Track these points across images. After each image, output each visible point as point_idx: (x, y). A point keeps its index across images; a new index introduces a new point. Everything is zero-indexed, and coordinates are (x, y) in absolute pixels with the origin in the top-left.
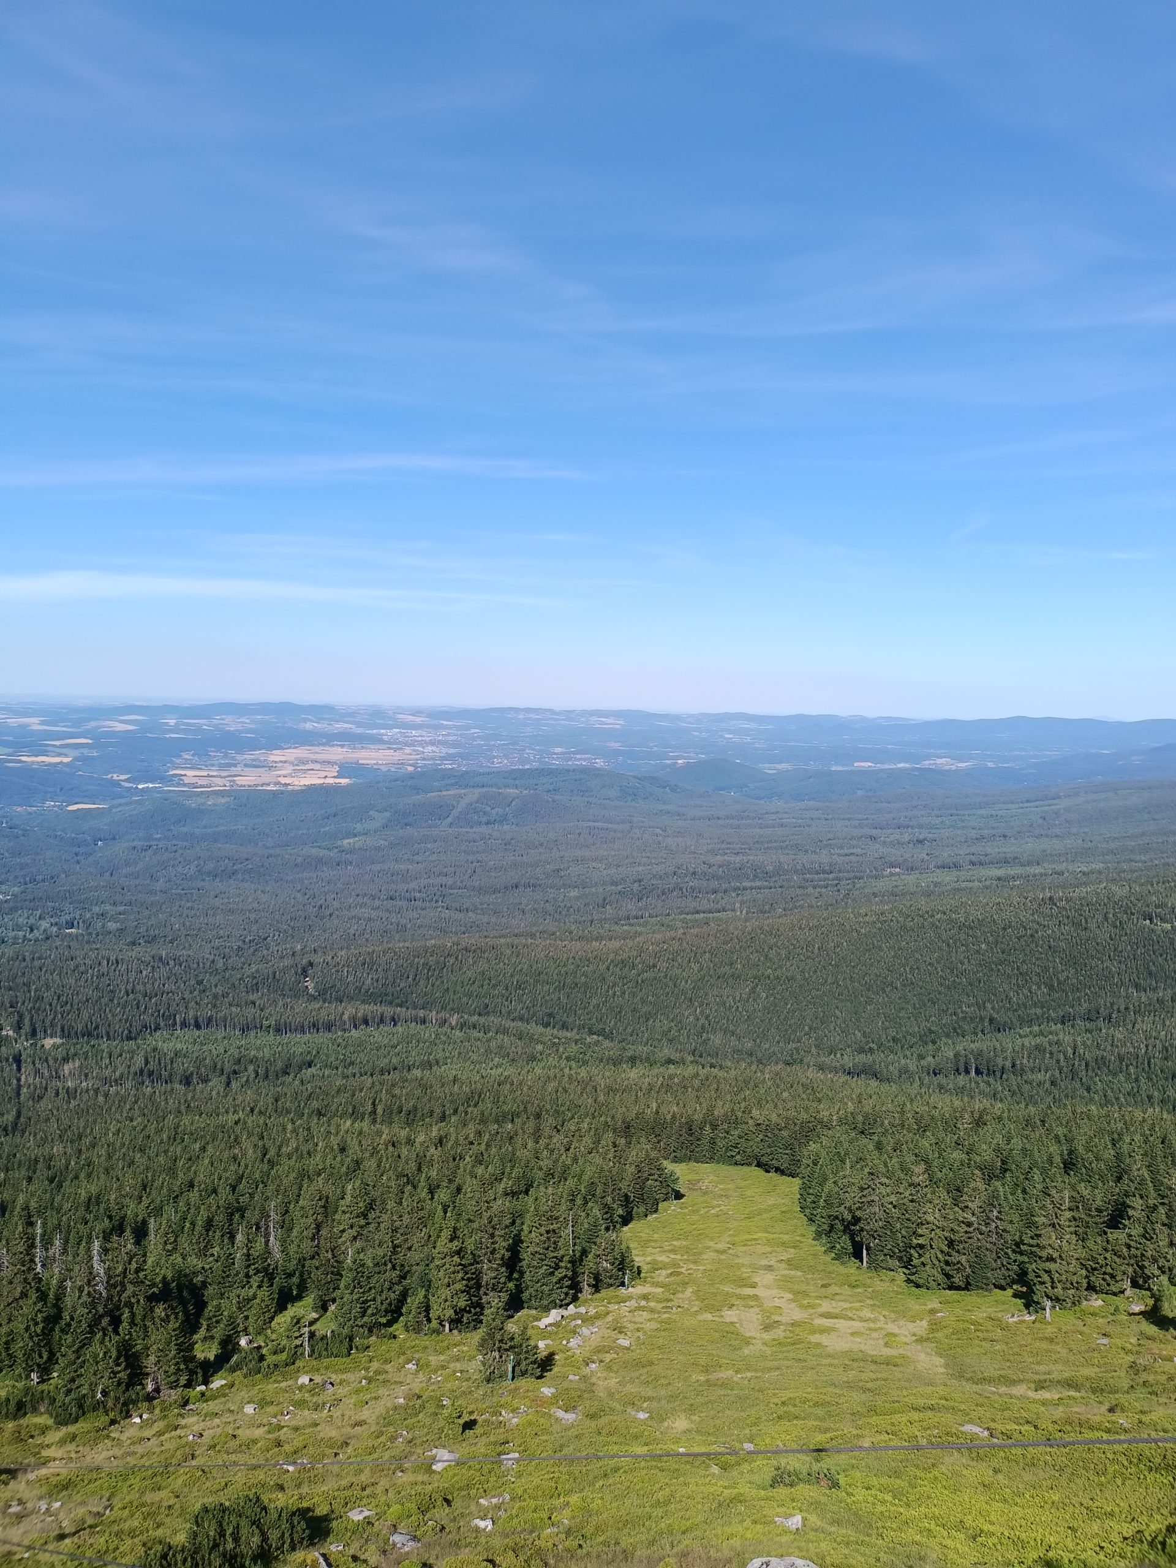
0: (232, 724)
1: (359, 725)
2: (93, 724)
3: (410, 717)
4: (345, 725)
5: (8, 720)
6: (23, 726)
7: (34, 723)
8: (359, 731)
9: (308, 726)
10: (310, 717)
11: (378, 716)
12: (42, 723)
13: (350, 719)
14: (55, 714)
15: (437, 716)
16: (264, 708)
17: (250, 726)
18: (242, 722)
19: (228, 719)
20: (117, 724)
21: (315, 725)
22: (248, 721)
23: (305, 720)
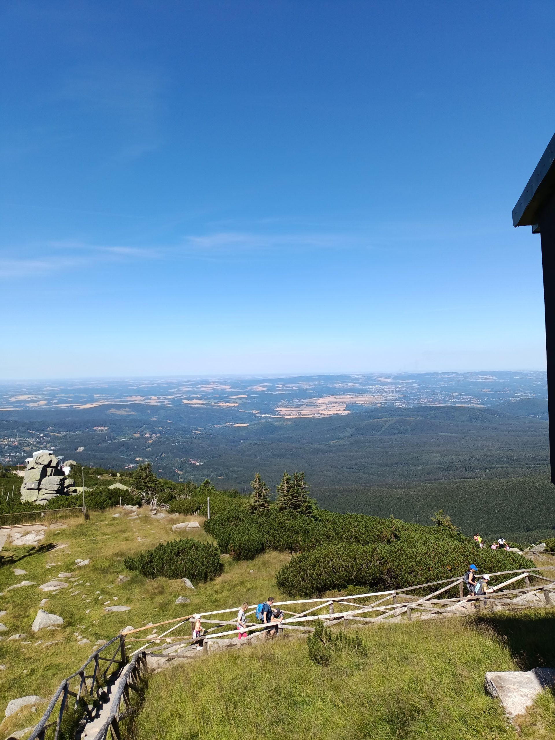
0: (305, 386)
1: (360, 384)
2: (250, 388)
3: (385, 379)
4: (354, 385)
5: (218, 387)
6: (223, 390)
7: (227, 388)
8: (360, 387)
9: (337, 385)
10: (338, 381)
11: (370, 379)
12: (230, 388)
13: (356, 381)
14: (235, 384)
15: (398, 378)
16: (320, 378)
17: (312, 386)
18: (309, 385)
19: (304, 383)
20: (259, 387)
21: (340, 385)
22: (312, 384)
23: (336, 383)
